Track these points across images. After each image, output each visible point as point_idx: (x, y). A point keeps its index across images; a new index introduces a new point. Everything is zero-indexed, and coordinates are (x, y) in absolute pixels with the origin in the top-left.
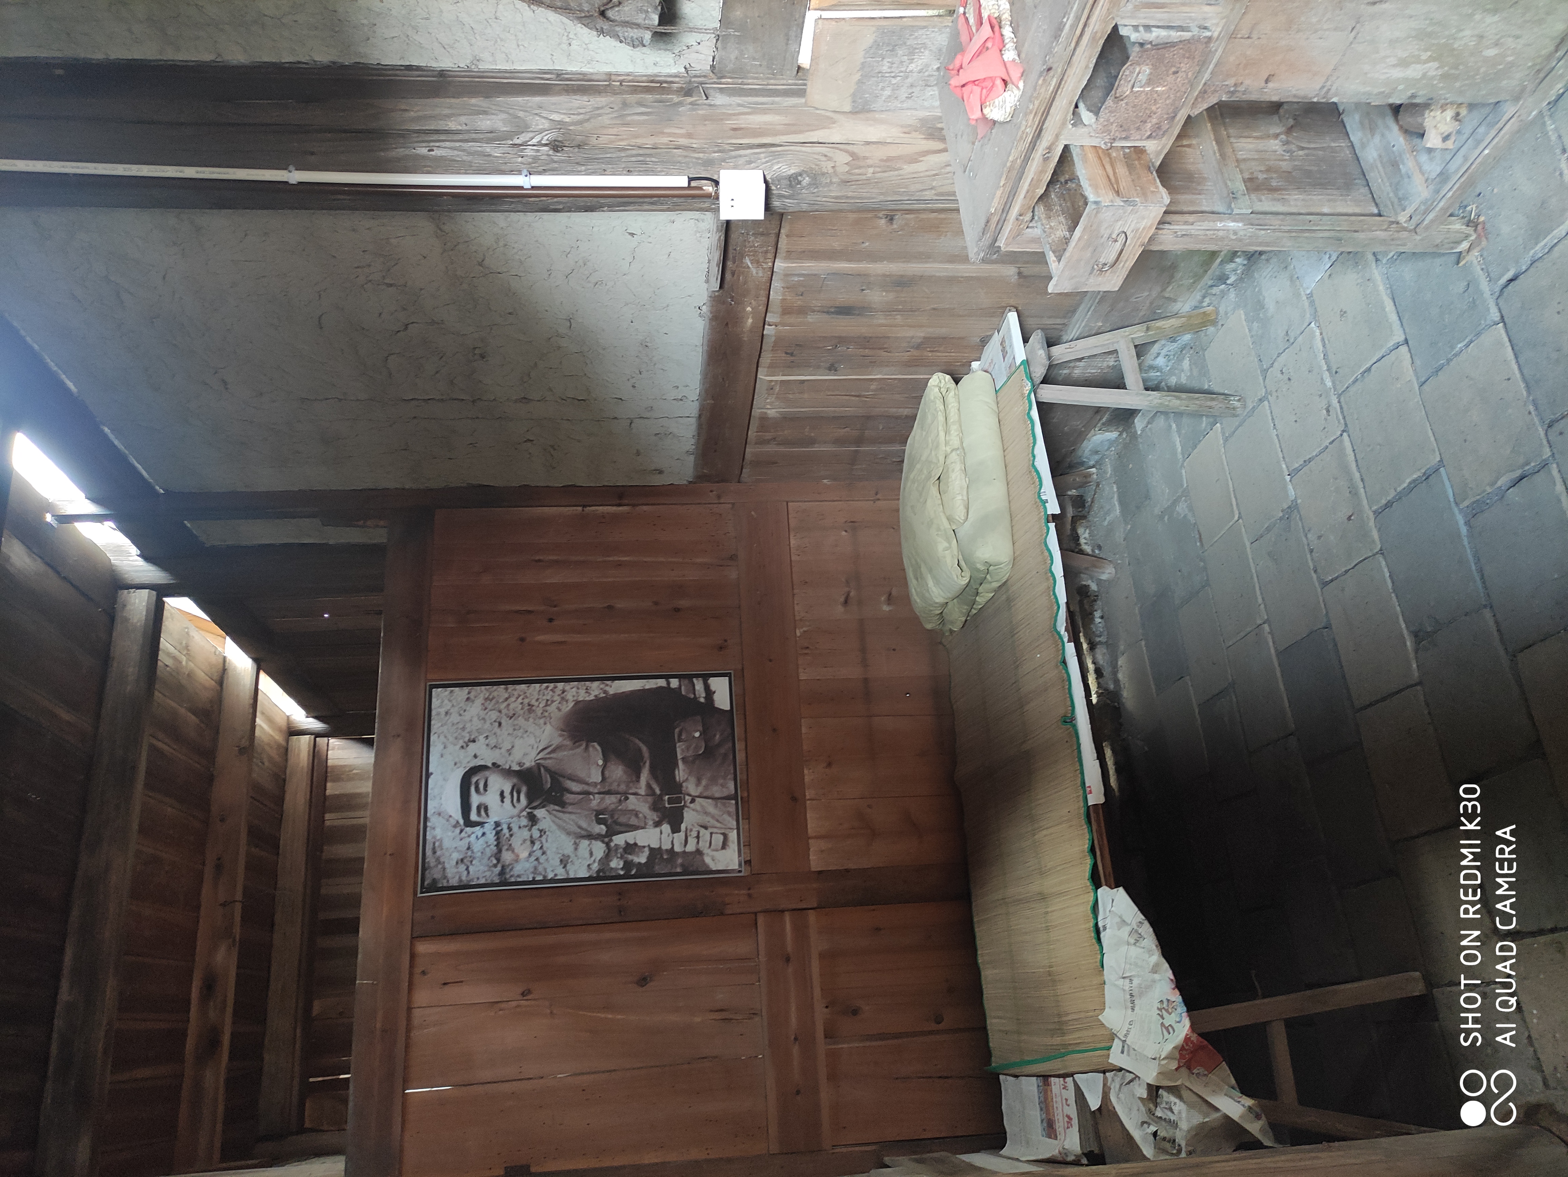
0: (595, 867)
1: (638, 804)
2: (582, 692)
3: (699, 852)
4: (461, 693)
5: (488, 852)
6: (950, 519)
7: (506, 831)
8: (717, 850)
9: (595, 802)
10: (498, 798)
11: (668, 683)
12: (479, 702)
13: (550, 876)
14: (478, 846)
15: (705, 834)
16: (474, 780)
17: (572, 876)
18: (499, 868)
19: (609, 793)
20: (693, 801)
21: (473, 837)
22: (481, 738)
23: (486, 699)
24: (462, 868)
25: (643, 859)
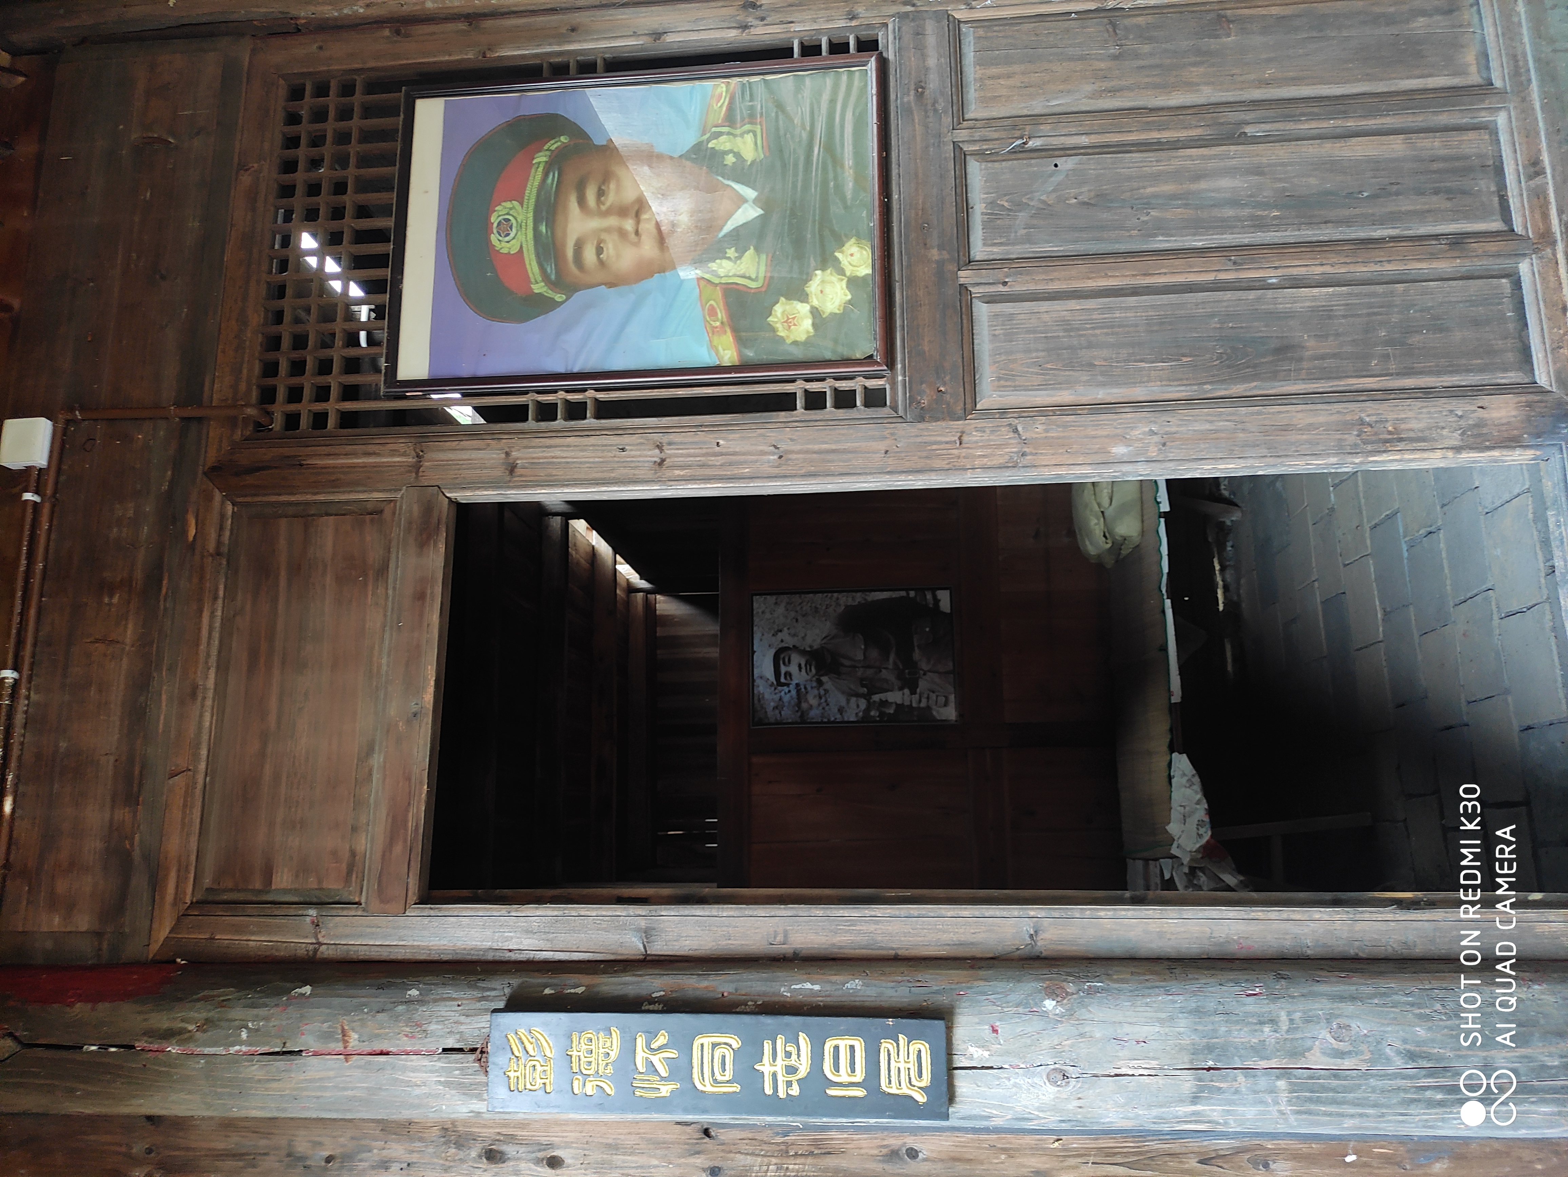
0: (861, 714)
1: (887, 675)
2: (850, 599)
3: (928, 708)
4: (771, 599)
5: (793, 703)
6: (1099, 505)
7: (803, 690)
8: (940, 707)
9: (860, 672)
10: (797, 668)
11: (908, 594)
12: (783, 605)
13: (832, 719)
14: (786, 698)
15: (933, 696)
16: (782, 656)
17: (846, 719)
18: (799, 714)
19: (869, 667)
20: (925, 674)
21: (783, 693)
22: (785, 629)
23: (788, 603)
24: (777, 712)
25: (891, 711)
